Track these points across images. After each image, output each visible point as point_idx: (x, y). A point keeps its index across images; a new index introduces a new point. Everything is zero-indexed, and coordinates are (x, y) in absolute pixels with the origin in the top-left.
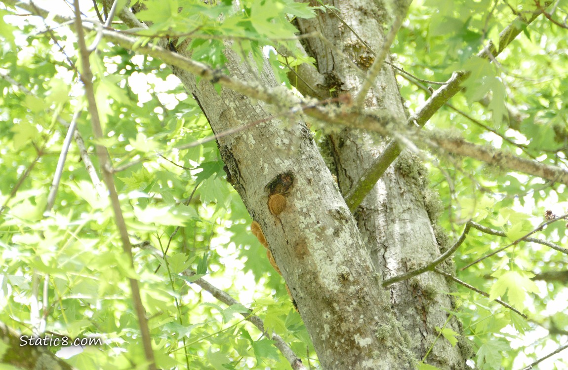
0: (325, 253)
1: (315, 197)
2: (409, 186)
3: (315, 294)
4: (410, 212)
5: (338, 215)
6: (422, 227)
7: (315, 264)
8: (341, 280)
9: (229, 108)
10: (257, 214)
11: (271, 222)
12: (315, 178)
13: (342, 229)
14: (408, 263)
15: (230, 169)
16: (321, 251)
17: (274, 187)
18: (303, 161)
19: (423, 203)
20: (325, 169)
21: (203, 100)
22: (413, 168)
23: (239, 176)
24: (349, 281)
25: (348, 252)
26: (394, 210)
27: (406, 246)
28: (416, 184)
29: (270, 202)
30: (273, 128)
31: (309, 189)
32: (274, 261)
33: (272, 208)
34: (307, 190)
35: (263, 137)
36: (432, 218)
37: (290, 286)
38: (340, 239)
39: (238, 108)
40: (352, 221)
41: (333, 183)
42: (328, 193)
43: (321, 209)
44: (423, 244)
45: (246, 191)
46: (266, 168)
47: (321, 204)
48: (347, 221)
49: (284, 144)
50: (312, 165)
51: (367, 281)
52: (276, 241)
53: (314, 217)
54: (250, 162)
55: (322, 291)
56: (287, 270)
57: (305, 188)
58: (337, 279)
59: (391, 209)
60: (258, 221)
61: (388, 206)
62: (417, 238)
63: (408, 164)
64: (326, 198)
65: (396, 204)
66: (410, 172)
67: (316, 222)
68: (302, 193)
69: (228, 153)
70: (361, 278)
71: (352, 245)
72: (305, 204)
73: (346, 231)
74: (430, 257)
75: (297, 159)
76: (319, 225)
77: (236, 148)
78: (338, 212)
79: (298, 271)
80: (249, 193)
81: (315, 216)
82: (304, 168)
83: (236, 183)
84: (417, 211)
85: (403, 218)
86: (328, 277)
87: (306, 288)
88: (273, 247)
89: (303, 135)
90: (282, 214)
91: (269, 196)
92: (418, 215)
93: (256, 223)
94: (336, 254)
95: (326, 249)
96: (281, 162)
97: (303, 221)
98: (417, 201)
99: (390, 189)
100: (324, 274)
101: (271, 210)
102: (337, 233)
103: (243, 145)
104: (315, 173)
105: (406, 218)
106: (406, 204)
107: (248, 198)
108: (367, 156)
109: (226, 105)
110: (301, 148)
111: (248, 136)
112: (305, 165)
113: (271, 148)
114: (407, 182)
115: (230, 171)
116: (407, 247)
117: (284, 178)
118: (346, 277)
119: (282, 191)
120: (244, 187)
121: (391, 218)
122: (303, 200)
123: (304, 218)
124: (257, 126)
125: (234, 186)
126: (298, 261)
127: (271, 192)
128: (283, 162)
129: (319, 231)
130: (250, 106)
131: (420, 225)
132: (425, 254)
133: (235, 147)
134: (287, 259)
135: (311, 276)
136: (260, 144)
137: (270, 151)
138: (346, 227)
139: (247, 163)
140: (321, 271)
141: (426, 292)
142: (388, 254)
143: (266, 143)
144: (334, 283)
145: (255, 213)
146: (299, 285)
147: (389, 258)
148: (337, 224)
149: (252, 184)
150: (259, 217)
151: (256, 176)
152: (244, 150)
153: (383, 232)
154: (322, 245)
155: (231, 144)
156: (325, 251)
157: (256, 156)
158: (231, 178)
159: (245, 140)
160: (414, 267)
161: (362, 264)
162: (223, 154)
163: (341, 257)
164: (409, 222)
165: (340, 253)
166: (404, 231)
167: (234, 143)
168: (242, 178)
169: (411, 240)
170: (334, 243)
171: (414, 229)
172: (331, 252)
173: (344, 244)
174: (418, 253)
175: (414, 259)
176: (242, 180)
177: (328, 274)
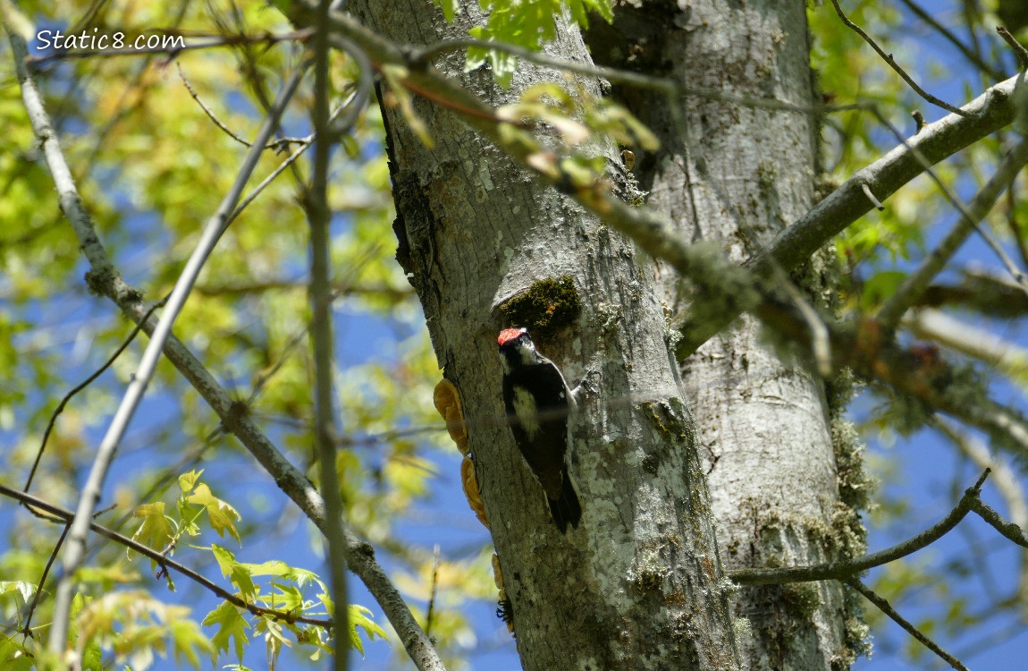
0: (615, 509)
1: (615, 361)
3: (569, 604)
4: (788, 381)
5: (664, 420)
6: (808, 424)
7: (584, 532)
10: (458, 366)
12: (626, 312)
13: (667, 455)
14: (761, 513)
16: (606, 501)
18: (604, 263)
23: (432, 258)
24: (661, 594)
26: (751, 367)
27: (765, 467)
32: (475, 486)
34: (600, 340)
35: (516, 179)
37: (505, 564)
38: (657, 482)
42: (648, 356)
43: (624, 395)
44: (806, 469)
45: (442, 303)
46: (508, 260)
47: (627, 383)
48: (680, 438)
49: (565, 209)
50: (622, 278)
52: (496, 448)
53: (604, 411)
54: (468, 233)
55: (588, 603)
56: (509, 527)
57: (596, 334)
59: (745, 362)
60: (455, 382)
62: (794, 451)
64: (643, 368)
66: (804, 276)
67: (607, 426)
68: (587, 344)
69: (416, 193)
70: (689, 591)
72: (588, 374)
73: (674, 461)
75: (589, 255)
77: (440, 187)
78: (663, 410)
79: (535, 538)
80: (450, 308)
82: (602, 282)
83: (418, 270)
86: (610, 571)
87: (549, 583)
88: (483, 459)
89: (616, 192)
93: (451, 386)
94: (642, 517)
95: (618, 500)
96: (549, 253)
100: (602, 562)
102: (650, 467)
103: (461, 186)
107: (444, 318)
108: (708, 210)
111: (476, 169)
112: (605, 275)
113: (529, 212)
115: (410, 240)
116: (767, 471)
118: (655, 580)
120: (441, 289)
121: (739, 387)
122: (584, 363)
125: (411, 275)
126: (541, 512)
128: (554, 254)
129: (611, 450)
131: (804, 418)
132: (807, 497)
133: (439, 184)
134: (514, 499)
135: (568, 557)
136: (505, 195)
137: (527, 219)
138: (678, 453)
139: (460, 233)
140: (596, 551)
141: (794, 599)
142: (718, 478)
143: (521, 198)
144: (621, 591)
145: (454, 360)
146: (532, 570)
147: (717, 488)
148: (657, 442)
149: (464, 288)
150: (462, 374)
151: (479, 272)
152: (460, 199)
153: (714, 416)
154: (612, 486)
155: (430, 174)
156: (616, 505)
157: (488, 223)
158: (408, 256)
159: (469, 174)
160: (776, 525)
161: (697, 555)
162: (401, 191)
163: (652, 527)
164: (782, 405)
165: (653, 517)
166: (767, 427)
167: (437, 174)
168: (440, 267)
169: (778, 453)
170: (641, 488)
171: (790, 426)
172: (630, 509)
173: (666, 494)
174: (789, 490)
175: (777, 505)
176: (438, 270)
177: (613, 563)
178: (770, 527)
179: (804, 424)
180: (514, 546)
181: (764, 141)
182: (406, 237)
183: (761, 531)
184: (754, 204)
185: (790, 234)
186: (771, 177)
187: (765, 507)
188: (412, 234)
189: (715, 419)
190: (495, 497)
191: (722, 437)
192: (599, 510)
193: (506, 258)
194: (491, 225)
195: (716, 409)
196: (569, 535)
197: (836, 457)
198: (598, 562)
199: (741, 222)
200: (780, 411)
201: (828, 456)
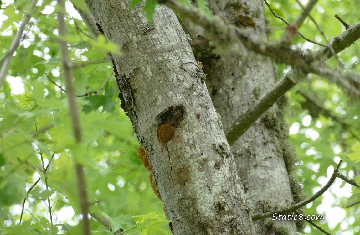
0: (206, 182)
1: (201, 131)
2: (272, 137)
3: (192, 218)
4: (271, 161)
5: (220, 150)
6: (280, 175)
7: (195, 191)
8: (218, 208)
9: (131, 42)
10: (145, 140)
11: (159, 148)
12: (204, 114)
13: (223, 163)
14: (265, 206)
15: (125, 96)
16: (202, 180)
17: (165, 117)
18: (194, 97)
19: (282, 154)
20: (213, 107)
21: (107, 31)
22: (277, 122)
23: (133, 104)
24: (224, 210)
25: (225, 184)
26: (257, 156)
27: (265, 190)
28: (278, 137)
29: (159, 131)
30: (170, 64)
31: (196, 122)
32: (155, 184)
33: (160, 136)
34: (195, 124)
35: (160, 71)
36: (289, 169)
37: (168, 208)
38: (220, 172)
39: (140, 42)
40: (231, 157)
41: (218, 121)
42: (213, 129)
43: (205, 142)
44: (280, 190)
45: (138, 118)
46: (160, 100)
47: (206, 138)
48: (227, 157)
49: (179, 79)
50: (201, 102)
51: (240, 212)
52: (161, 167)
53: (198, 148)
54: (145, 92)
55: (199, 216)
56: (168, 194)
57: (194, 122)
58: (213, 207)
59: (254, 155)
61: (252, 152)
62: (275, 184)
63: (274, 118)
64: (211, 133)
65: (259, 152)
66: (274, 125)
67: (200, 153)
68: (190, 126)
69: (125, 81)
70: (235, 209)
71: (230, 178)
72: (192, 136)
73: (226, 165)
74: (285, 203)
75: (189, 95)
76: (203, 157)
78: (221, 147)
79: (178, 196)
80: (141, 120)
81: (200, 148)
82: (194, 104)
83: (129, 109)
84: (277, 161)
85: (265, 165)
86: (206, 204)
87: (184, 211)
88: (157, 172)
89: (196, 74)
90: (170, 143)
91: (159, 125)
92: (278, 165)
93: (144, 148)
94: (215, 184)
95: (206, 179)
96: (174, 95)
97: (188, 151)
98: (278, 151)
99: (255, 137)
100: (202, 201)
101: (160, 137)
102: (217, 166)
103: (141, 76)
104: (204, 109)
105: (267, 165)
106: (268, 153)
107: (139, 124)
108: (237, 105)
109: (129, 38)
110: (193, 85)
111: (146, 69)
112: (195, 101)
113: (166, 82)
114: (271, 133)
116: (266, 192)
117: (176, 109)
118: (222, 206)
119: (172, 122)
120: (137, 114)
121: (253, 164)
122: (190, 133)
123: (189, 148)
124: (156, 60)
125: (126, 112)
126: (179, 187)
127: (162, 121)
128: (176, 96)
129: (203, 162)
130: (151, 41)
131: (278, 173)
132: (281, 200)
133: (133, 77)
134: (169, 184)
135: (190, 201)
136: (157, 77)
137: (166, 85)
138: (227, 162)
139: (142, 93)
140: (200, 198)
142: (248, 195)
143: (163, 77)
144: (210, 210)
145: (144, 139)
146: (178, 208)
147: (248, 199)
148: (219, 158)
149: (145, 112)
150: (147, 143)
151: (150, 105)
152: (141, 81)
154: (203, 174)
155: (130, 74)
156: (206, 181)
157: (151, 88)
158: (125, 105)
159: (143, 71)
160: (270, 210)
161: (237, 197)
162: (120, 82)
163: (220, 188)
164: (270, 169)
165: (219, 184)
166: (264, 177)
167: (132, 73)
168: (136, 106)
169: (269, 185)
170: (214, 174)
171: (273, 176)
172: (211, 182)
173: (224, 176)
174: (275, 198)
175: (270, 203)
176: (135, 107)
177: (206, 201)
178: (269, 210)
179: (278, 176)
181: (256, 81)
182: (123, 99)
184: (254, 102)
186: (259, 92)
187: (266, 204)
189: (245, 176)
190: (162, 184)
191: (248, 182)
192: (200, 183)
194: (153, 88)
195: (245, 172)
196: (190, 193)
197: (291, 188)
198: (201, 201)
199: (249, 108)
200: (269, 171)
201: (288, 186)
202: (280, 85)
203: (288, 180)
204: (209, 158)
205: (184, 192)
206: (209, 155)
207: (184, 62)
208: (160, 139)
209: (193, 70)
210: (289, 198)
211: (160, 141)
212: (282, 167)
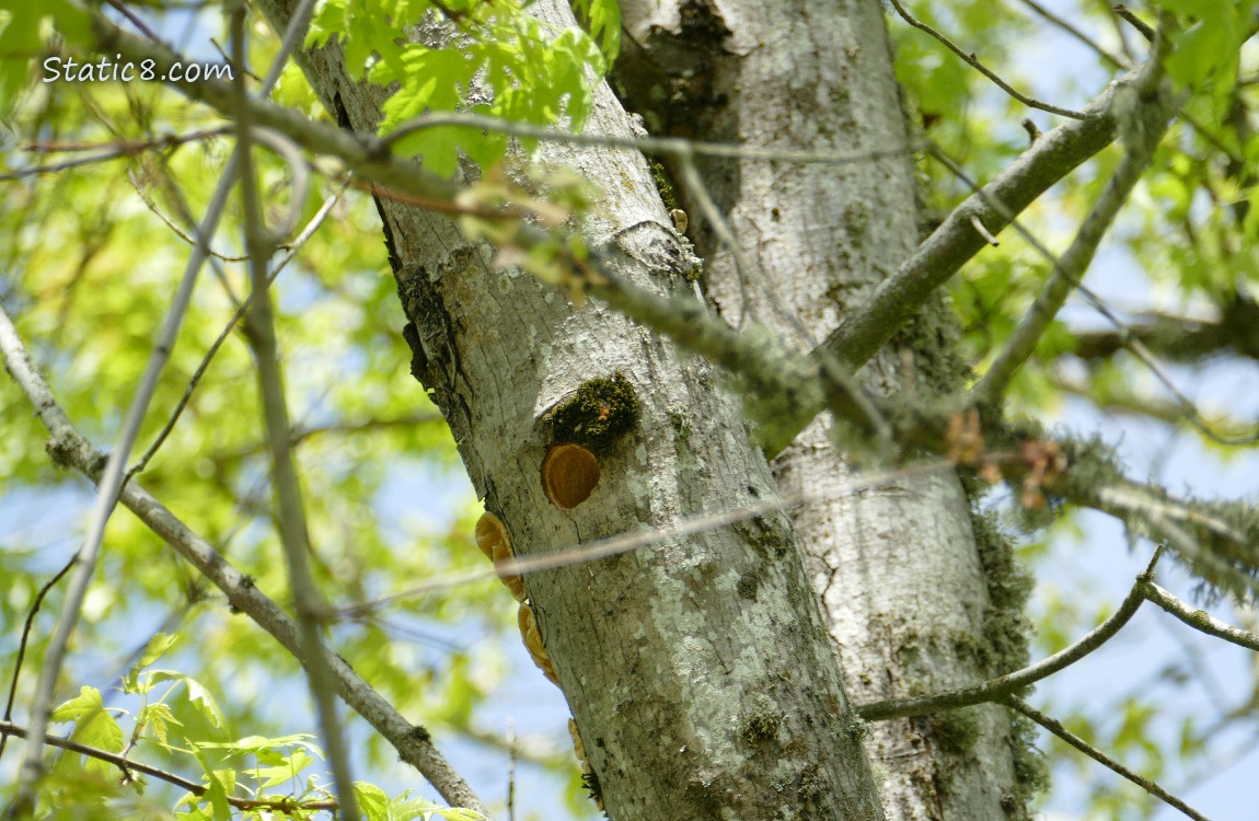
0: (710, 646)
1: (690, 467)
3: (667, 769)
5: (756, 531)
6: (941, 515)
7: (675, 680)
8: (752, 737)
10: (501, 494)
11: (548, 526)
12: (696, 406)
13: (766, 575)
14: (895, 631)
16: (698, 639)
17: (567, 422)
18: (662, 349)
21: (359, 115)
23: (454, 368)
24: (777, 743)
25: (777, 650)
27: (893, 574)
29: (548, 465)
31: (673, 439)
32: (538, 639)
33: (552, 482)
34: (669, 444)
37: (584, 729)
38: (757, 608)
40: (794, 551)
41: (745, 426)
42: (729, 456)
43: (705, 508)
44: (944, 571)
45: (474, 421)
46: (547, 360)
47: (707, 491)
48: (781, 553)
50: (687, 364)
51: (828, 745)
52: (558, 590)
54: (495, 333)
55: (690, 765)
56: (584, 683)
57: (663, 437)
58: (739, 732)
60: (500, 515)
62: (927, 550)
64: (725, 472)
66: (917, 335)
68: (652, 452)
69: (426, 291)
71: (791, 627)
72: (659, 487)
73: (776, 581)
74: (961, 615)
75: (644, 342)
76: (697, 559)
77: (454, 282)
78: (757, 521)
79: (617, 693)
80: (484, 425)
82: (663, 374)
83: (439, 384)
85: (890, 484)
86: (712, 723)
87: (640, 746)
88: (543, 604)
90: (583, 508)
91: (548, 449)
92: (932, 477)
93: (495, 520)
94: (744, 653)
95: (712, 635)
96: (595, 345)
100: (701, 713)
101: (549, 488)
102: (748, 589)
103: (479, 276)
104: (696, 388)
105: (898, 483)
107: (477, 439)
108: (791, 271)
111: (495, 253)
112: (666, 363)
115: (426, 348)
116: (897, 579)
118: (767, 728)
120: (469, 404)
122: (652, 474)
125: (431, 390)
126: (621, 661)
127: (556, 437)
128: (601, 346)
129: (697, 576)
131: (935, 509)
132: (949, 606)
133: (453, 277)
134: (586, 649)
135: (659, 712)
136: (534, 281)
137: (563, 307)
138: (779, 571)
139: (485, 333)
140: (692, 701)
141: (947, 731)
142: (838, 594)
144: (728, 745)
145: (494, 489)
146: (618, 733)
147: (838, 607)
148: (752, 560)
149: (497, 399)
150: (507, 504)
151: (512, 378)
152: (481, 293)
153: (825, 520)
154: (703, 620)
155: (441, 266)
156: (710, 642)
157: (516, 318)
158: (426, 369)
159: (487, 262)
160: (914, 644)
161: (817, 692)
162: (408, 292)
163: (758, 664)
164: (907, 497)
165: (757, 651)
166: (891, 525)
167: (449, 265)
168: (465, 377)
169: (908, 555)
170: (738, 618)
171: (919, 521)
172: (727, 644)
173: (769, 622)
174: (927, 599)
175: (914, 618)
176: (463, 381)
177: (715, 713)
178: (908, 646)
179: (936, 517)
180: (592, 706)
181: (849, 179)
182: (421, 346)
183: (897, 653)
184: (845, 256)
185: (890, 287)
186: (862, 220)
187: (900, 623)
188: (427, 341)
189: (827, 523)
190: (563, 649)
191: (838, 544)
192: (691, 652)
193: (543, 357)
194: (521, 320)
195: (827, 511)
196: (657, 685)
197: (980, 553)
198: (696, 714)
199: (832, 279)
200: (905, 504)
201: (970, 552)
202: (940, 247)
203: (967, 527)
204: (718, 563)
205: (639, 679)
206: (720, 550)
207: (625, 225)
208: (552, 495)
209: (655, 250)
210: (975, 593)
211: (550, 502)
212: (947, 484)
